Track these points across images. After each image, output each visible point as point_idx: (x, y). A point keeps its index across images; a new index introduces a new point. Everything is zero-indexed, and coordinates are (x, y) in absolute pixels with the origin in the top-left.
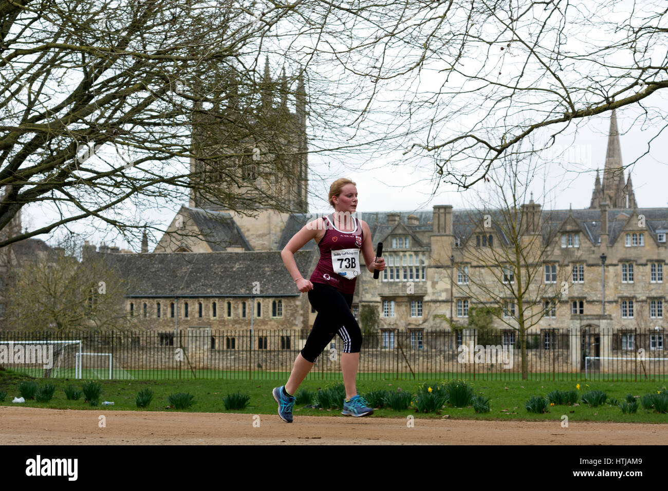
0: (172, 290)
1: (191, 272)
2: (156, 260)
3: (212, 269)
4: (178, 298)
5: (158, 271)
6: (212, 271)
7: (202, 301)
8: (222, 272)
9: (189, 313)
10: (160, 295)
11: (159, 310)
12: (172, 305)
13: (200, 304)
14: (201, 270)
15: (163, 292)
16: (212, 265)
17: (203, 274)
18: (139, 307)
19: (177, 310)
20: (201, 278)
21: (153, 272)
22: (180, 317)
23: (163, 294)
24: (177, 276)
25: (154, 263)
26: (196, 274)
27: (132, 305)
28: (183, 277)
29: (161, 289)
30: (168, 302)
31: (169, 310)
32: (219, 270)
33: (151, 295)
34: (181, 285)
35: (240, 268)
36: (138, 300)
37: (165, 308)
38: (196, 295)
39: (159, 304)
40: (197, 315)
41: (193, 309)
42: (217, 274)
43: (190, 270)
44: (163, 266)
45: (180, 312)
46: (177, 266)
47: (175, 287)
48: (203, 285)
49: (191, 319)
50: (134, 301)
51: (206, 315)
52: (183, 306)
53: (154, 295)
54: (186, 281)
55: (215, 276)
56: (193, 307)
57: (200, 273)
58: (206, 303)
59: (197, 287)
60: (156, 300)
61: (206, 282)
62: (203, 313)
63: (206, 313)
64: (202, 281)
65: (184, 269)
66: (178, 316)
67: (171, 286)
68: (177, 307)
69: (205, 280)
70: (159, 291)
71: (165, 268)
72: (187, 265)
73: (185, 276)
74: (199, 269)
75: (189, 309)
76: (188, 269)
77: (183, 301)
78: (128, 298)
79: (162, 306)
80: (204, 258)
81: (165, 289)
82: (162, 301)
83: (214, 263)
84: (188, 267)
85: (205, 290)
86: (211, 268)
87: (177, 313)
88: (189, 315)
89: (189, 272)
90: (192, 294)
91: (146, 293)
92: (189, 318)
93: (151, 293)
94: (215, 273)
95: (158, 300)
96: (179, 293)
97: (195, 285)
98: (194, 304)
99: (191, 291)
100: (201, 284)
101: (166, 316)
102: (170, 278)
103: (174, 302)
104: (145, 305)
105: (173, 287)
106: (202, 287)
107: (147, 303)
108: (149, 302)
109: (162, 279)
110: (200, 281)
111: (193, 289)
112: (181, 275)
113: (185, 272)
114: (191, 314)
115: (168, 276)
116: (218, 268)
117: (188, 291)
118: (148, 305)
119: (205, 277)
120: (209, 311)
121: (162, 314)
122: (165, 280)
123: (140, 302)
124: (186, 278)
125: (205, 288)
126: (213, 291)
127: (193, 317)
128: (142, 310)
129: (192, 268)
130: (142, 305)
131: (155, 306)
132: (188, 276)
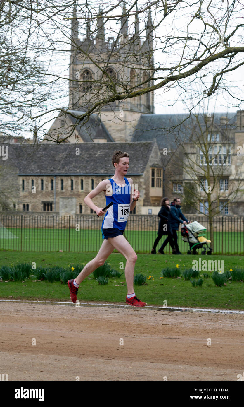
0: (52, 171)
2: (41, 149)
3: (81, 155)
4: (56, 176)
5: (42, 156)
7: (73, 178)
8: (87, 158)
9: (64, 187)
10: (43, 174)
11: (42, 183)
12: (52, 181)
13: (72, 181)
14: (72, 156)
15: (45, 171)
17: (74, 159)
18: (28, 182)
19: (56, 185)
20: (73, 162)
21: (38, 157)
22: (57, 190)
23: (45, 173)
25: (40, 151)
26: (70, 158)
27: (23, 181)
28: (60, 161)
30: (49, 179)
31: (50, 184)
32: (86, 156)
34: (58, 167)
35: (101, 154)
36: (28, 178)
37: (47, 183)
38: (69, 174)
39: (42, 181)
40: (70, 189)
41: (67, 184)
42: (84, 159)
43: (65, 156)
45: (58, 186)
46: (55, 153)
47: (54, 168)
48: (74, 167)
49: (65, 191)
50: (24, 178)
51: (76, 189)
52: (60, 182)
53: (39, 174)
54: (62, 164)
56: (66, 182)
57: (72, 158)
58: (76, 180)
59: (70, 168)
60: (40, 177)
61: (77, 164)
62: (74, 187)
63: (76, 187)
64: (74, 164)
66: (56, 189)
67: (51, 167)
68: (56, 183)
69: (75, 163)
70: (43, 171)
71: (47, 154)
72: (63, 152)
75: (64, 184)
76: (64, 155)
77: (59, 178)
78: (20, 176)
79: (45, 182)
80: (75, 147)
81: (47, 170)
82: (45, 178)
83: (82, 151)
85: (76, 171)
87: (56, 187)
90: (66, 173)
91: (33, 172)
92: (64, 191)
93: (37, 173)
94: (82, 158)
95: (42, 177)
96: (57, 172)
97: (68, 167)
98: (67, 180)
99: (65, 171)
100: (72, 166)
101: (48, 189)
102: (50, 161)
103: (53, 179)
104: (33, 181)
105: (52, 168)
106: (73, 168)
107: (34, 179)
108: (35, 179)
109: (45, 162)
110: (72, 164)
111: (67, 170)
112: (58, 160)
113: (62, 157)
114: (65, 188)
115: (49, 160)
116: (85, 154)
117: (63, 171)
118: (35, 181)
119: (75, 161)
120: (78, 185)
121: (44, 187)
122: (47, 163)
123: (29, 179)
124: (62, 162)
125: (75, 169)
126: (81, 171)
127: (67, 190)
128: (30, 185)
129: (67, 155)
130: (30, 181)
131: (40, 182)
132: (64, 160)
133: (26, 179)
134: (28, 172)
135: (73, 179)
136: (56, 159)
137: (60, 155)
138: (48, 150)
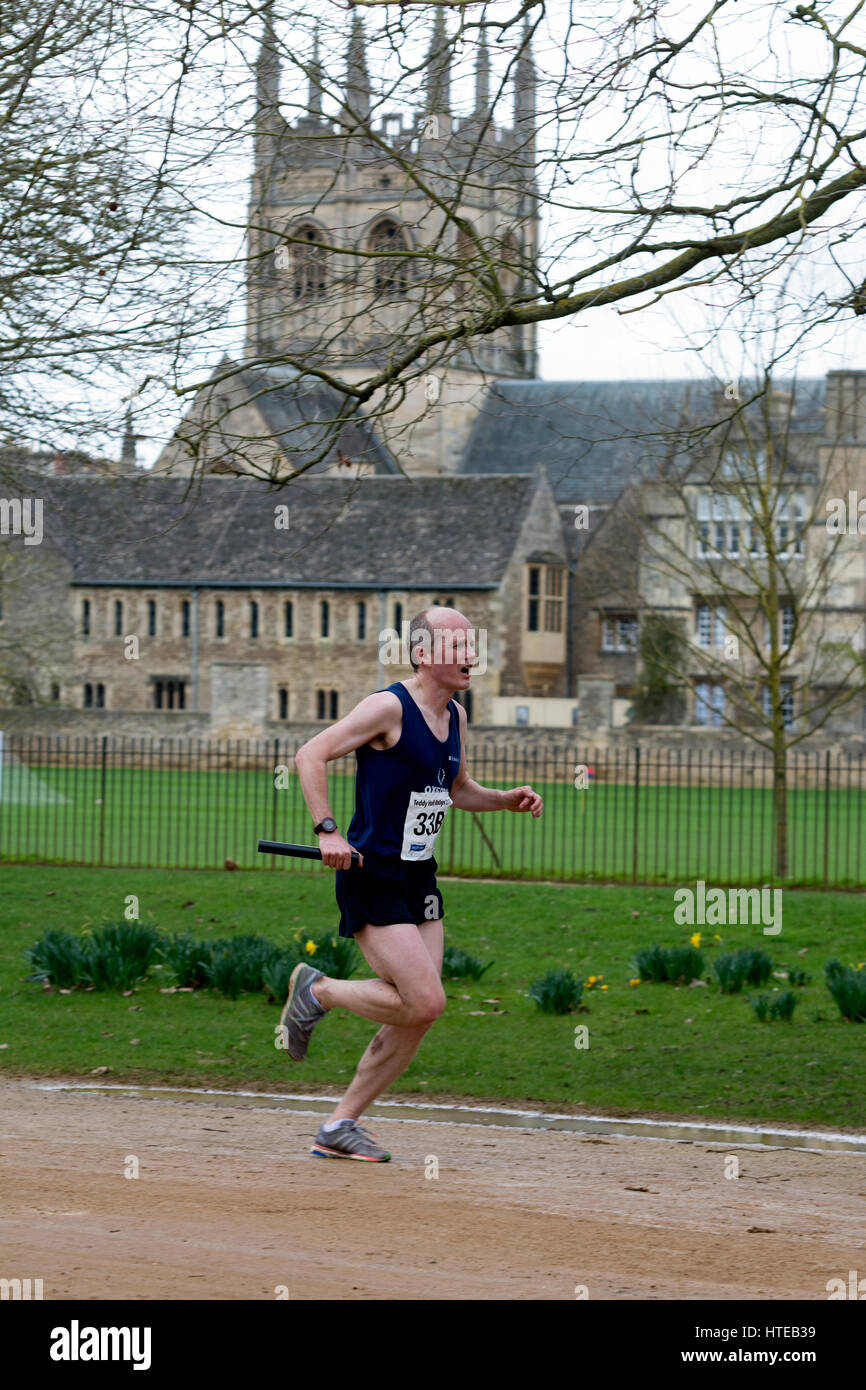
0: (185, 570)
1: (234, 525)
2: (149, 494)
4: (199, 588)
5: (153, 520)
7: (258, 596)
8: (309, 527)
9: (227, 626)
10: (156, 582)
11: (152, 614)
12: (185, 606)
13: (254, 606)
14: (257, 522)
15: (163, 572)
17: (262, 531)
18: (103, 609)
19: (198, 619)
20: (257, 540)
21: (137, 523)
22: (204, 636)
23: (162, 577)
24: (197, 535)
25: (144, 502)
26: (247, 528)
27: (87, 605)
28: (212, 538)
29: (159, 568)
30: (176, 599)
31: (178, 618)
32: (302, 520)
33: (132, 581)
34: (207, 558)
35: (354, 516)
36: (102, 593)
37: (168, 612)
38: (244, 582)
39: (152, 604)
40: (246, 633)
41: (237, 616)
42: (294, 531)
43: (231, 519)
44: (165, 509)
45: (204, 625)
46: (198, 508)
47: (193, 562)
48: (261, 558)
49: (232, 641)
50: (90, 594)
51: (267, 632)
52: (212, 609)
53: (141, 581)
54: (222, 548)
55: (289, 535)
56: (235, 611)
57: (256, 528)
58: (268, 604)
59: (247, 562)
60: (146, 593)
61: (271, 549)
62: (261, 628)
63: (268, 628)
64: (260, 547)
65: (216, 518)
66: (199, 633)
67: (183, 558)
68: (199, 612)
69: (267, 544)
70: (154, 571)
71: (169, 514)
72: (224, 508)
73: (218, 535)
74: (253, 516)
75: (227, 617)
76: (226, 517)
77: (211, 596)
78: (77, 586)
79: (160, 610)
80: (266, 491)
81: (169, 566)
82: (160, 597)
83: (288, 503)
84: (227, 512)
85: (267, 571)
87: (198, 626)
88: (225, 632)
89: (228, 525)
90: (235, 579)
91: (123, 576)
92: (226, 640)
93: (134, 576)
94: (291, 528)
95: (152, 592)
96: (202, 576)
97: (243, 558)
98: (238, 605)
99: (233, 572)
100: (256, 554)
101: (170, 634)
102: (180, 538)
103: (190, 599)
104: (119, 605)
105: (187, 562)
106: (259, 562)
107: (123, 599)
108: (129, 598)
109: (161, 541)
110: (253, 547)
111: (238, 567)
112: (208, 532)
113: (220, 525)
114: (232, 629)
115: (178, 533)
116: (300, 514)
117: (225, 573)
118: (126, 606)
119: (267, 538)
120: (275, 621)
121: (159, 627)
122: (169, 544)
123: (106, 599)
124: (220, 541)
125: (266, 565)
126: (287, 574)
127: (237, 637)
128: (111, 617)
129: (238, 516)
130: (111, 606)
131: (143, 608)
132: (227, 535)
133: (96, 596)
134: (105, 574)
135: (258, 600)
136: (202, 531)
137: (215, 515)
138: (170, 500)
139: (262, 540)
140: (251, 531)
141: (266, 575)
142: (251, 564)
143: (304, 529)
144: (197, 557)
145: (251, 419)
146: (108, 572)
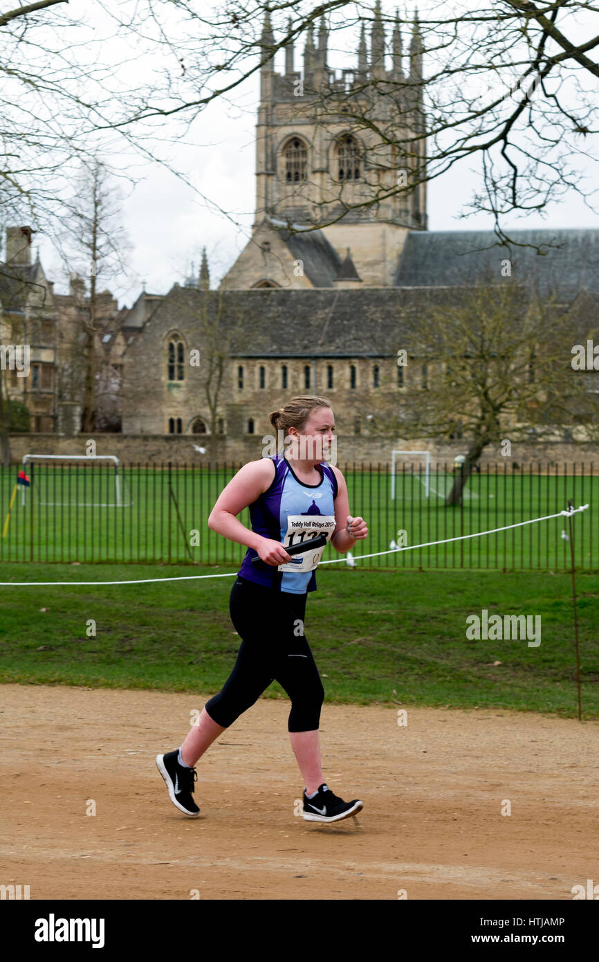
0: (306, 347)
1: (333, 319)
2: (272, 301)
3: (368, 315)
4: (316, 358)
5: (279, 316)
6: (367, 317)
7: (356, 363)
8: (383, 319)
9: (335, 381)
10: (288, 354)
11: (285, 375)
12: (307, 370)
13: (353, 369)
14: (348, 316)
15: (291, 348)
16: (365, 307)
17: (352, 322)
18: (252, 372)
19: (316, 378)
20: (350, 327)
21: (269, 318)
22: (320, 388)
23: (292, 352)
24: (310, 325)
25: (270, 305)
26: (342, 320)
27: (241, 369)
28: (320, 327)
29: (287, 345)
30: (301, 365)
31: (302, 377)
32: (378, 315)
33: (272, 355)
34: (319, 339)
35: (412, 312)
36: (251, 362)
37: (296, 373)
38: (346, 354)
39: (285, 369)
40: (347, 386)
41: (342, 375)
42: (376, 322)
43: (331, 315)
44: (286, 309)
45: (320, 381)
46: (307, 309)
47: (310, 341)
48: (355, 339)
49: (339, 391)
50: (244, 363)
51: (362, 385)
52: (325, 371)
53: (277, 354)
54: (327, 333)
55: (373, 324)
56: (341, 372)
57: (348, 320)
58: (362, 367)
59: (346, 341)
60: (280, 361)
61: (360, 333)
62: (358, 382)
63: (362, 382)
64: (353, 332)
65: (321, 314)
66: (317, 386)
67: (302, 340)
68: (316, 373)
69: (357, 330)
70: (285, 348)
71: (288, 312)
72: (324, 308)
73: (324, 324)
74: (346, 313)
75: (335, 376)
76: (327, 314)
77: (324, 363)
78: (234, 358)
79: (290, 372)
80: (351, 297)
81: (295, 345)
82: (290, 364)
83: (368, 305)
84: (327, 311)
85: (360, 347)
86: (366, 312)
87: (316, 381)
88: (334, 385)
89: (329, 319)
90: (340, 352)
91: (264, 351)
92: (335, 390)
93: (272, 351)
94: (372, 320)
95: (285, 361)
96: (318, 350)
97: (343, 340)
98: (342, 368)
99: (338, 347)
100: (351, 337)
101: (297, 387)
102: (299, 327)
103: (310, 365)
104: (262, 369)
105: (306, 342)
106: (354, 342)
107: (266, 366)
108: (269, 365)
109: (287, 329)
110: (349, 333)
111: (340, 345)
112: (316, 324)
113: (323, 319)
114: (338, 383)
115: (297, 324)
116: (376, 312)
117: (332, 348)
118: (268, 370)
119: (356, 326)
120: (367, 378)
121: (290, 382)
122: (292, 331)
123: (254, 366)
124: (326, 328)
125: (359, 343)
126: (374, 349)
127: (342, 388)
128: (257, 377)
129: (334, 313)
130: (257, 370)
131: (279, 371)
132: (329, 326)
133: (247, 364)
134: (253, 350)
135: (356, 365)
136: (312, 322)
137: (319, 312)
138: (289, 303)
139: (354, 328)
140: (345, 322)
141: (361, 350)
142: (349, 343)
143: (380, 321)
144: (312, 339)
145: (285, 255)
146: (254, 349)
